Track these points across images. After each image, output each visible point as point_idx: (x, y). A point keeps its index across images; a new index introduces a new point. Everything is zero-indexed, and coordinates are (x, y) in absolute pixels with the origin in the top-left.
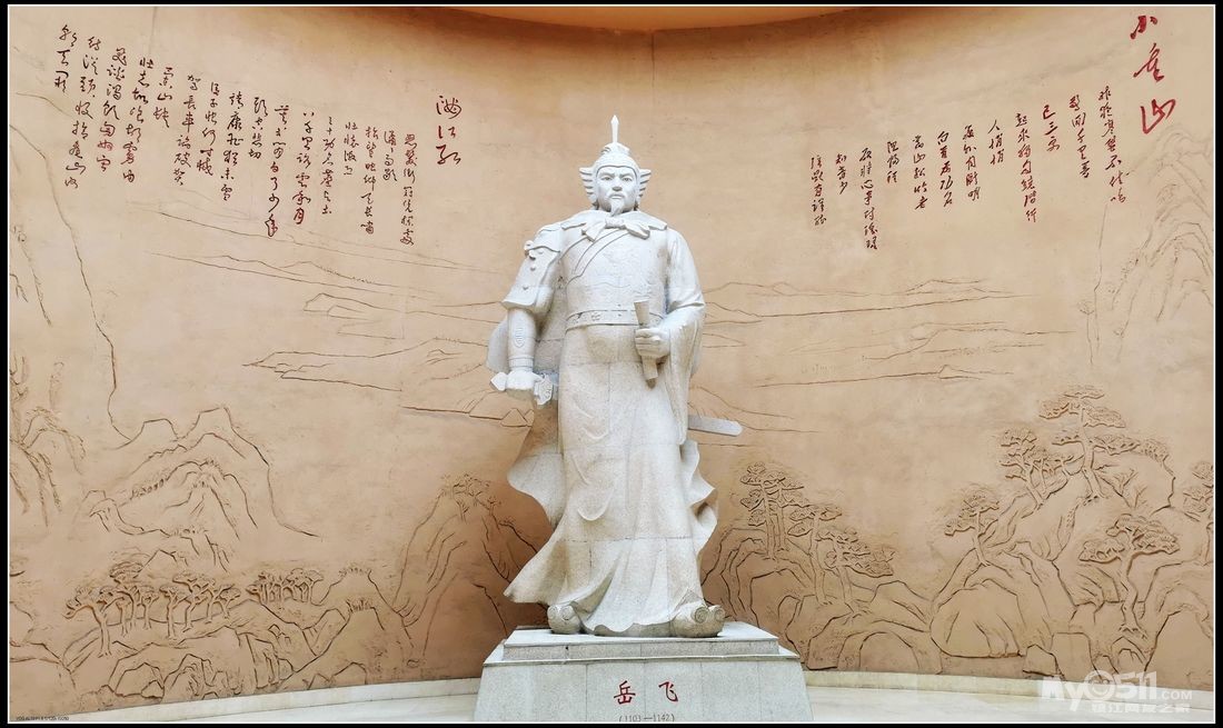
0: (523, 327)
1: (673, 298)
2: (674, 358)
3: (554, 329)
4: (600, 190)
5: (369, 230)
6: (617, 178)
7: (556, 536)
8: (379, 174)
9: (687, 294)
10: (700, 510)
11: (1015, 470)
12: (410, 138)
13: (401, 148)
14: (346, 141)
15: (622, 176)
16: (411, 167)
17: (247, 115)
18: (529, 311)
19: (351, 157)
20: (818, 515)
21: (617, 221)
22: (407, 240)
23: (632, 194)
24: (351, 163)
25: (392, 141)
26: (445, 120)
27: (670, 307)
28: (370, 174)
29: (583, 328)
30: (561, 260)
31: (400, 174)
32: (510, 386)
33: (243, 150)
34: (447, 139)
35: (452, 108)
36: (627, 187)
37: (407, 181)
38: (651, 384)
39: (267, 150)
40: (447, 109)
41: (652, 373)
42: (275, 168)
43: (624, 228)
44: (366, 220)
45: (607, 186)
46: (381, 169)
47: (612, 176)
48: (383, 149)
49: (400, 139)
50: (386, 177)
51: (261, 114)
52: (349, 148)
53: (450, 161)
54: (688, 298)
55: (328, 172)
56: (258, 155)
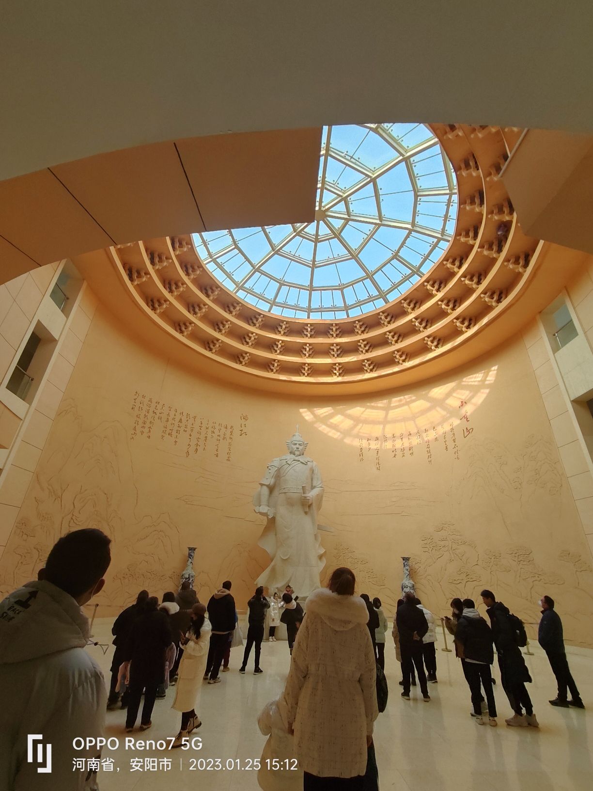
0: (265, 491)
1: (314, 484)
2: (314, 505)
4: (292, 448)
5: (217, 456)
6: (298, 445)
7: (273, 564)
8: (221, 439)
9: (318, 484)
10: (320, 557)
11: (426, 549)
12: (232, 427)
13: (229, 430)
14: (212, 427)
15: (299, 444)
16: (232, 436)
17: (184, 419)
18: (268, 486)
19: (213, 432)
20: (360, 562)
21: (297, 458)
22: (228, 460)
23: (302, 450)
24: (213, 435)
25: (226, 428)
26: (243, 422)
27: (313, 487)
28: (219, 438)
29: (285, 493)
30: (279, 470)
31: (228, 439)
32: (260, 511)
33: (182, 430)
34: (243, 428)
35: (246, 418)
36: (301, 448)
37: (230, 440)
38: (306, 513)
39: (189, 429)
40: (244, 419)
41: (307, 510)
42: (190, 435)
43: (299, 461)
44: (216, 453)
45: (295, 447)
46: (222, 436)
47: (296, 444)
48: (223, 430)
49: (229, 427)
50: (224, 439)
51: (188, 419)
52: (213, 430)
53: (244, 435)
54: (319, 485)
55: (206, 437)
56: (186, 431)
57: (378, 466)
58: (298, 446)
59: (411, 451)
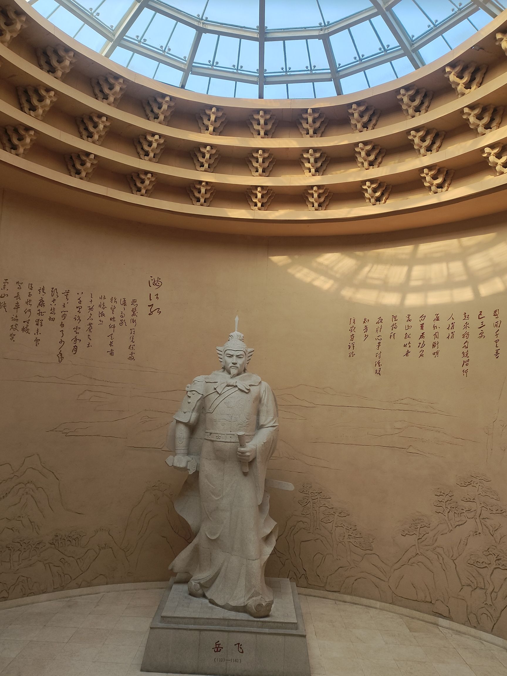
0: (182, 432)
1: (262, 422)
2: (258, 460)
3: (200, 433)
4: (226, 362)
5: (112, 354)
6: (235, 357)
7: (195, 541)
8: (117, 323)
9: (268, 420)
10: (267, 539)
11: (440, 509)
12: (134, 301)
13: (129, 307)
14: (100, 306)
15: (237, 356)
16: (134, 317)
17: (48, 298)
18: (186, 424)
19: (103, 315)
20: (337, 514)
22: (131, 358)
23: (241, 365)
24: (102, 318)
25: (125, 304)
26: (153, 290)
27: (259, 427)
28: (112, 323)
30: (204, 398)
31: (128, 322)
32: (175, 465)
33: (45, 318)
34: (154, 301)
35: (157, 283)
36: (240, 362)
37: (132, 325)
38: (245, 474)
39: (58, 316)
40: (154, 284)
41: (247, 470)
42: (62, 325)
43: (236, 386)
44: (109, 348)
45: (230, 361)
46: (118, 319)
47: (232, 356)
48: (119, 308)
49: (129, 302)
50: (121, 324)
51: (55, 297)
52: (101, 310)
53: (155, 313)
54: (270, 422)
55: (90, 324)
56: (53, 320)
57: (377, 368)
58: (234, 360)
59: (435, 350)
